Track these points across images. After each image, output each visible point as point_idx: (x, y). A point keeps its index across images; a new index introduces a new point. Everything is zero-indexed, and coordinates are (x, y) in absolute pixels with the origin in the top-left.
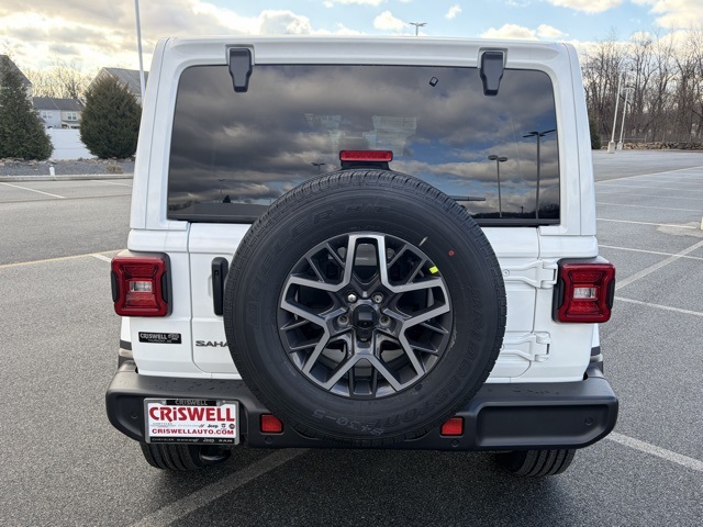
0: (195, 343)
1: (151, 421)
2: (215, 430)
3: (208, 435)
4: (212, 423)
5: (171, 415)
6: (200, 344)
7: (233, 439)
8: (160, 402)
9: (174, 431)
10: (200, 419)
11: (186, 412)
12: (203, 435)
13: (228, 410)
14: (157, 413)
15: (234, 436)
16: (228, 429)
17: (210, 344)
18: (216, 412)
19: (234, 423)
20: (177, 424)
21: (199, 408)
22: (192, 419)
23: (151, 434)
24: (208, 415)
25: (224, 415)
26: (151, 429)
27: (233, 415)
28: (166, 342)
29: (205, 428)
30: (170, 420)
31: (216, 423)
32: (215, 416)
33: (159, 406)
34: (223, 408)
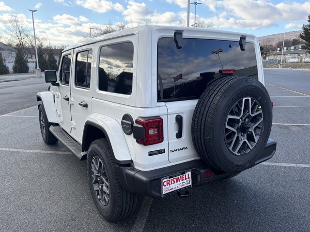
0: (169, 151)
1: (164, 187)
2: (184, 184)
3: (182, 187)
4: (183, 181)
5: (170, 183)
6: (172, 151)
7: (190, 186)
8: (167, 178)
9: (171, 189)
10: (179, 181)
11: (175, 180)
12: (181, 187)
13: (188, 174)
14: (165, 184)
15: (190, 184)
16: (188, 182)
17: (175, 150)
18: (184, 177)
19: (190, 179)
20: (172, 186)
21: (179, 177)
22: (177, 182)
23: (164, 193)
24: (182, 178)
25: (187, 177)
26: (163, 191)
27: (190, 176)
28: (159, 153)
29: (181, 184)
30: (170, 185)
31: (185, 181)
32: (184, 178)
33: (166, 180)
34: (187, 174)
